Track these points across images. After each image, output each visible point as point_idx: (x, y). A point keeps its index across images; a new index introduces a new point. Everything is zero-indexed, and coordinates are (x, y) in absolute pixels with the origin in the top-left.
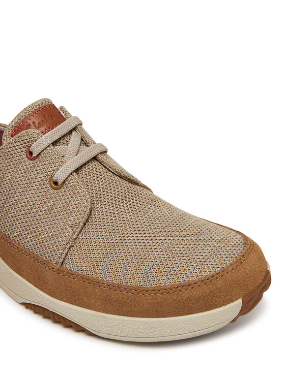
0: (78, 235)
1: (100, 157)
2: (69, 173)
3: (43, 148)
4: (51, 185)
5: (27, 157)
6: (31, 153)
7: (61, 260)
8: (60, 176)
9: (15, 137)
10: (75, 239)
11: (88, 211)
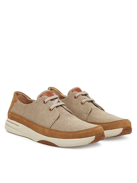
0: (55, 121)
1: (63, 105)
2: (54, 107)
3: (48, 100)
4: (49, 110)
5: (43, 103)
6: (44, 102)
7: (50, 127)
8: (52, 108)
9: (40, 98)
10: (54, 122)
11: (58, 116)
